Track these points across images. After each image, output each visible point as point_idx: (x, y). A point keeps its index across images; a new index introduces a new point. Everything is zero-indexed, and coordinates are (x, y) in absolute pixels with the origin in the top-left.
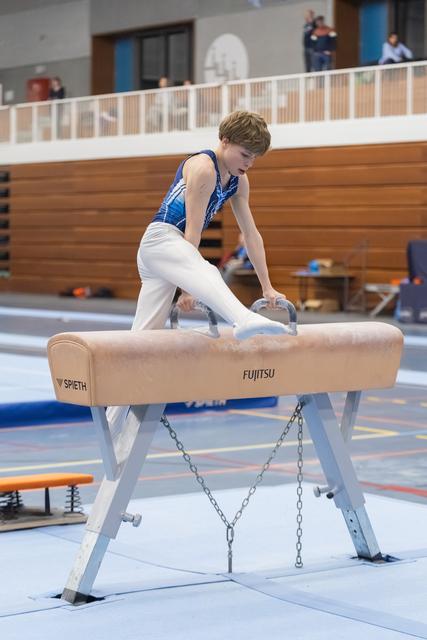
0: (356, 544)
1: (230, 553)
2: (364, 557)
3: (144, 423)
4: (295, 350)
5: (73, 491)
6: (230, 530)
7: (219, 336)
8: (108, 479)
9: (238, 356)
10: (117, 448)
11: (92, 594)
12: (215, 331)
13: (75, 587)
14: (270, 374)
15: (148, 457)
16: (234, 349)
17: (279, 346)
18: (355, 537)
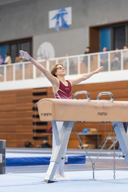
4: (113, 107)
8: (57, 145)
14: (106, 114)
17: (108, 105)
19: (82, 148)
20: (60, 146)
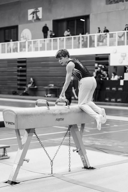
0: (84, 164)
1: (52, 168)
2: (86, 168)
3: (30, 134)
4: (69, 113)
5: (4, 150)
6: (52, 162)
7: (49, 109)
8: (20, 149)
9: (54, 115)
10: (22, 140)
11: (16, 182)
12: (49, 108)
13: (11, 180)
14: (63, 119)
15: (31, 143)
16: (54, 113)
17: (65, 112)
18: (84, 162)
20: (23, 150)
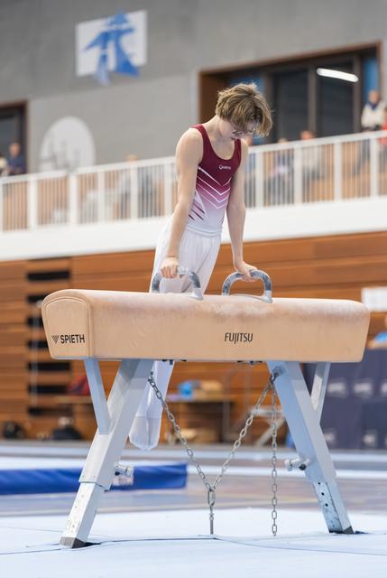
0: (327, 519)
1: (212, 516)
3: (133, 380)
4: (271, 316)
6: (211, 493)
8: (100, 433)
9: (219, 318)
12: (200, 294)
13: (74, 535)
14: (249, 338)
16: (217, 312)
17: (257, 311)
18: (327, 511)
19: (178, 441)
20: (111, 434)
